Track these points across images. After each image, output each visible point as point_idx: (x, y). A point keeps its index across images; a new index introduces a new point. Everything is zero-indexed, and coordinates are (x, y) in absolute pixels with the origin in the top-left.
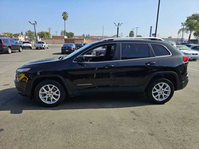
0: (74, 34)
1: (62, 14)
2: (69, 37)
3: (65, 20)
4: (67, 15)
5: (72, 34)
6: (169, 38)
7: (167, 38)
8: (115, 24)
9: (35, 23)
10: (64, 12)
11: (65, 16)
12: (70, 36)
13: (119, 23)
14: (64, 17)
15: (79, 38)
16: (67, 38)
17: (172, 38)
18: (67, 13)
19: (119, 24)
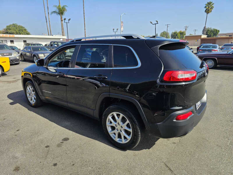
0: (219, 31)
1: (205, 6)
2: (211, 35)
3: (208, 13)
4: (212, 6)
5: (216, 31)
9: (157, 23)
10: (208, 3)
11: (209, 7)
12: (213, 34)
14: (206, 9)
15: (228, 36)
16: (206, 37)
18: (213, 3)
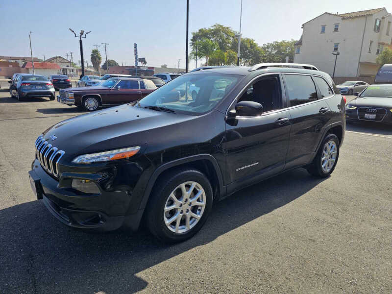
6: (162, 67)
7: (160, 67)
8: (73, 32)
13: (81, 31)
17: (168, 67)
19: (82, 34)
